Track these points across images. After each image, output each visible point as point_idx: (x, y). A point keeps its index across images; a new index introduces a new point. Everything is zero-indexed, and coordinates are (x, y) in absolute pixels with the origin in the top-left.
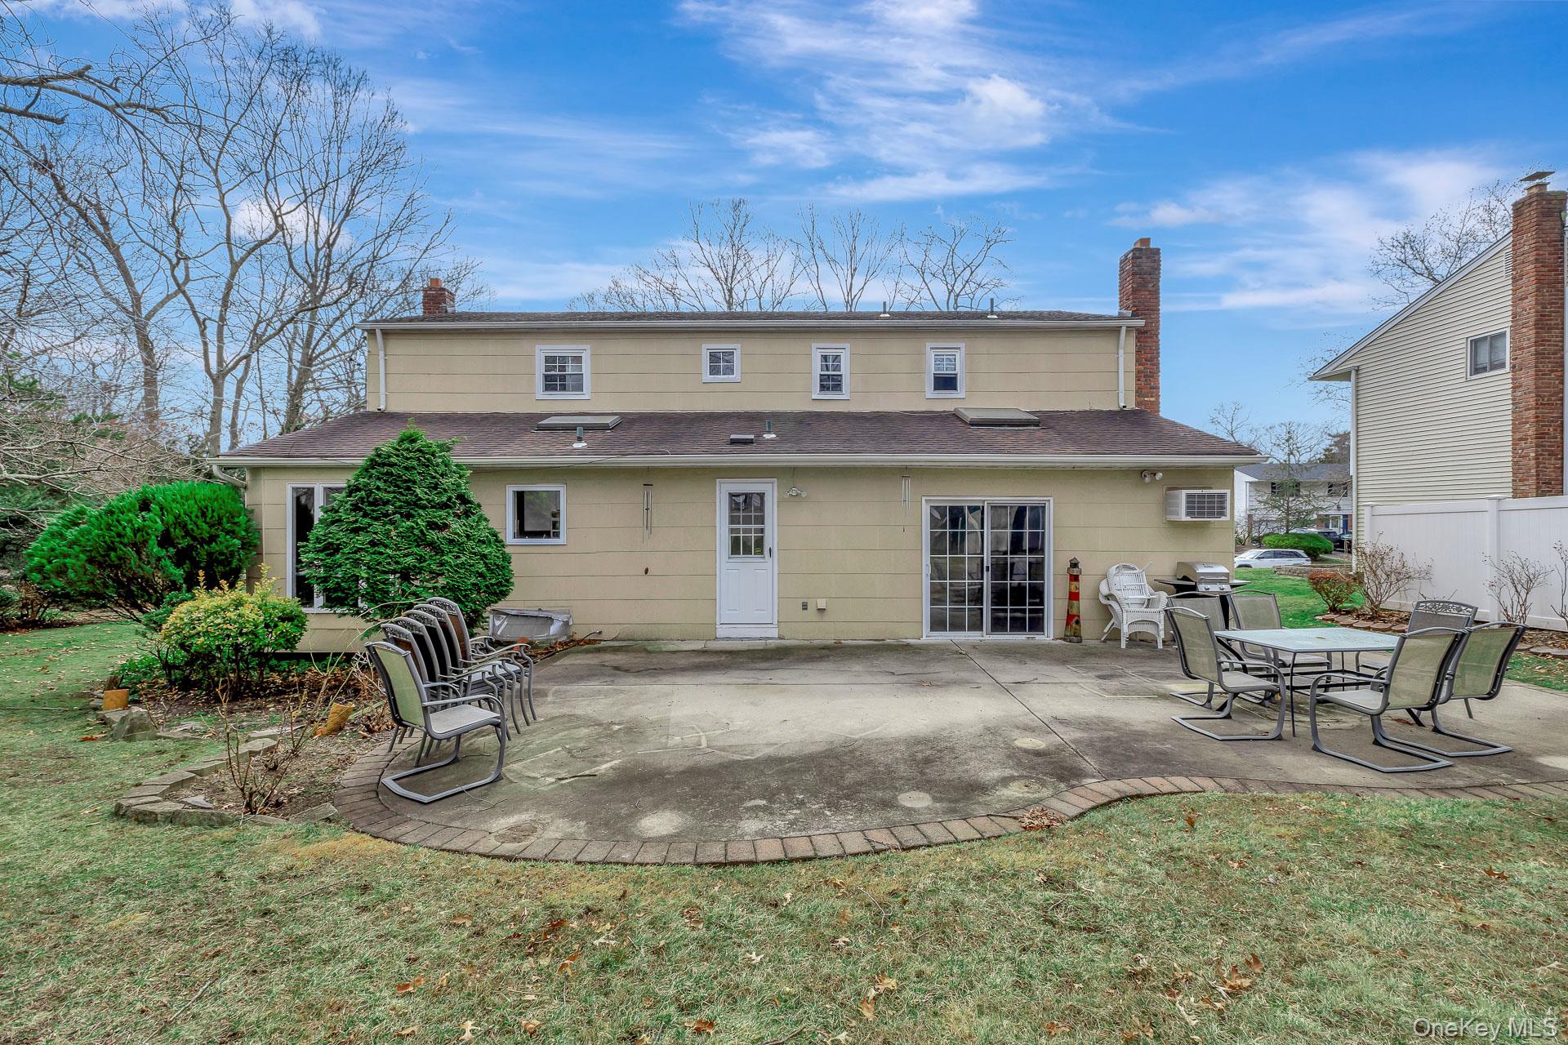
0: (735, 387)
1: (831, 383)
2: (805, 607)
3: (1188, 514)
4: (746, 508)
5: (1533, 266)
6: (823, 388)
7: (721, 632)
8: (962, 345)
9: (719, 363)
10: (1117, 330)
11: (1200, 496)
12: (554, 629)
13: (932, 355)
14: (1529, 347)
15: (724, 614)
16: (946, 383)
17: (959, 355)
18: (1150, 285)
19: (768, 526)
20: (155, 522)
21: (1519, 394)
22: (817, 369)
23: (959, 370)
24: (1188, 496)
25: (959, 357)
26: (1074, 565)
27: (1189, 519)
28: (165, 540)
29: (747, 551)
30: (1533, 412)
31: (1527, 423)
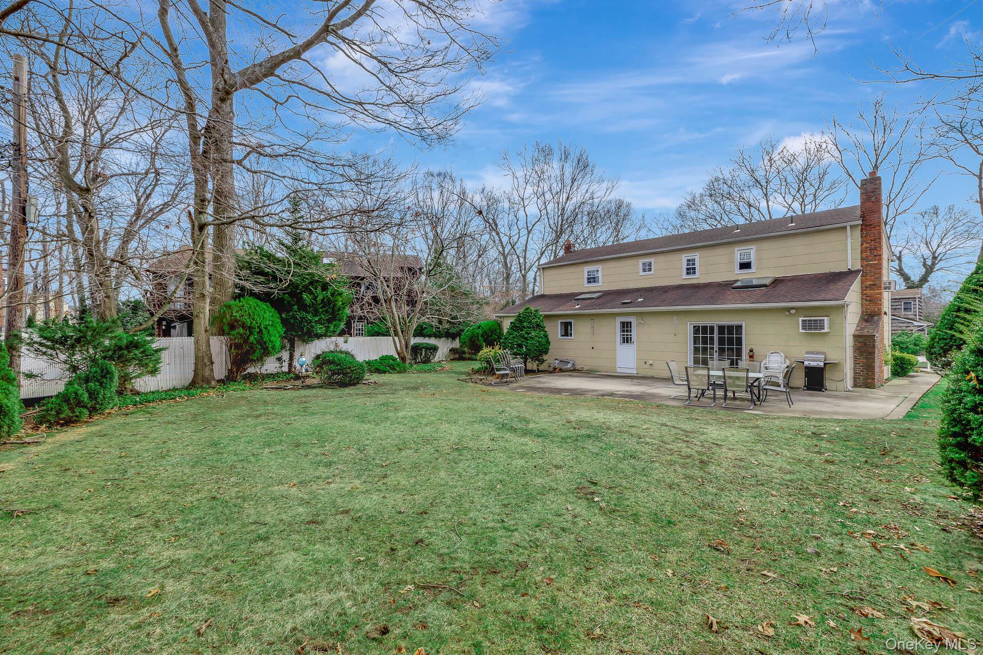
0: (652, 276)
1: (691, 270)
2: (646, 363)
3: (803, 329)
4: (626, 326)
6: (688, 273)
7: (619, 370)
8: (754, 247)
9: (648, 267)
10: (845, 228)
11: (809, 321)
12: (569, 366)
13: (738, 254)
15: (619, 364)
16: (745, 266)
17: (752, 252)
18: (873, 198)
19: (632, 333)
20: (480, 331)
22: (685, 266)
23: (753, 259)
24: (803, 321)
25: (753, 252)
26: (751, 351)
27: (804, 331)
28: (482, 336)
29: (627, 342)
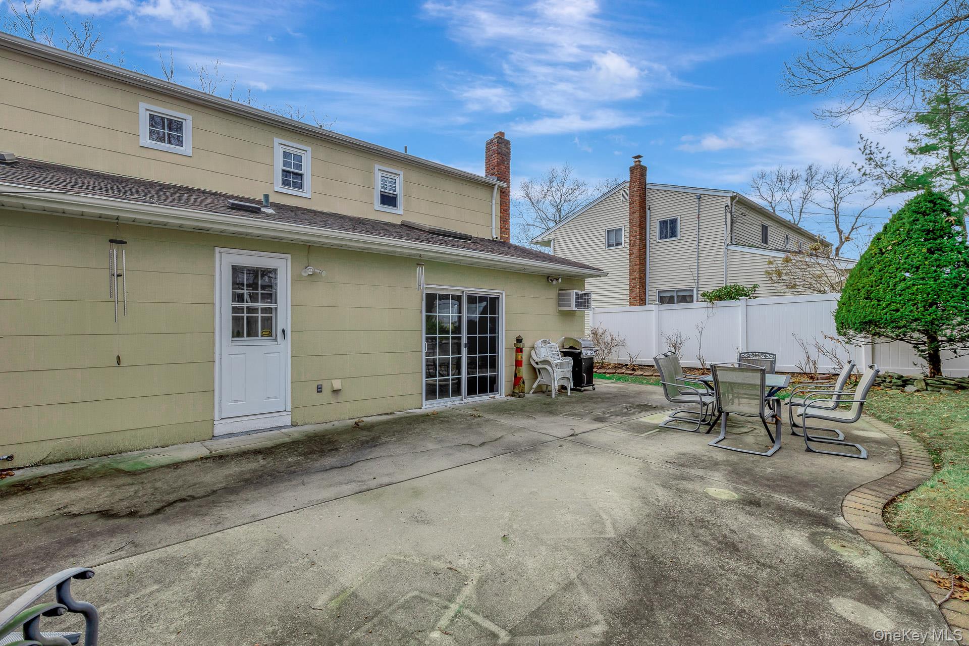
0: (186, 161)
1: (290, 179)
2: (320, 389)
3: (576, 306)
5: (638, 198)
7: (221, 427)
8: (401, 172)
10: (492, 187)
11: (581, 294)
13: (378, 176)
14: (636, 236)
15: (225, 408)
19: (278, 305)
21: (633, 257)
22: (278, 164)
23: (399, 192)
24: (576, 294)
25: (399, 181)
26: (520, 340)
27: (576, 309)
30: (638, 266)
31: (635, 271)
